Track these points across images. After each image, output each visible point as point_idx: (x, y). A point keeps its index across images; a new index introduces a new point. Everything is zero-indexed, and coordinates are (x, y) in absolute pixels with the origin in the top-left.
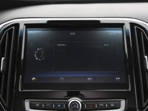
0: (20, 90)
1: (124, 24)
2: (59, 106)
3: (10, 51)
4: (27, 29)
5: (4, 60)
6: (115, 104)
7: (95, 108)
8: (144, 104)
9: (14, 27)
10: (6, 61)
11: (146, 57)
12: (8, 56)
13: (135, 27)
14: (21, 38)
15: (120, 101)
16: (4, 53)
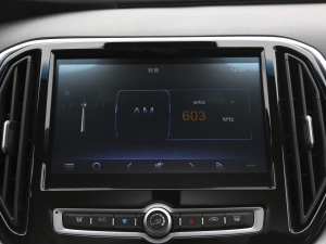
0: (42, 189)
1: (261, 49)
2: (124, 221)
3: (21, 107)
4: (58, 61)
5: (9, 126)
6: (242, 217)
7: (200, 226)
8: (305, 217)
9: (29, 57)
10: (14, 128)
11: (309, 118)
12: (17, 118)
13: (286, 55)
14: (45, 82)
15: (252, 212)
16: (9, 112)
